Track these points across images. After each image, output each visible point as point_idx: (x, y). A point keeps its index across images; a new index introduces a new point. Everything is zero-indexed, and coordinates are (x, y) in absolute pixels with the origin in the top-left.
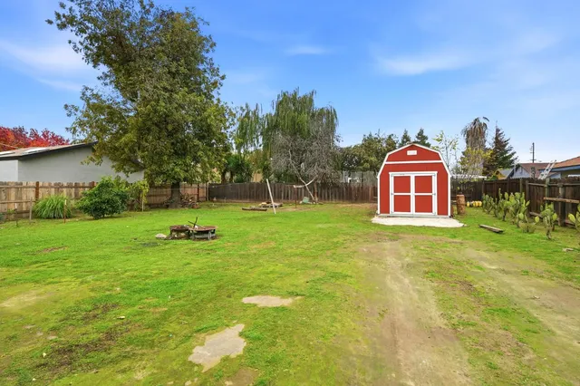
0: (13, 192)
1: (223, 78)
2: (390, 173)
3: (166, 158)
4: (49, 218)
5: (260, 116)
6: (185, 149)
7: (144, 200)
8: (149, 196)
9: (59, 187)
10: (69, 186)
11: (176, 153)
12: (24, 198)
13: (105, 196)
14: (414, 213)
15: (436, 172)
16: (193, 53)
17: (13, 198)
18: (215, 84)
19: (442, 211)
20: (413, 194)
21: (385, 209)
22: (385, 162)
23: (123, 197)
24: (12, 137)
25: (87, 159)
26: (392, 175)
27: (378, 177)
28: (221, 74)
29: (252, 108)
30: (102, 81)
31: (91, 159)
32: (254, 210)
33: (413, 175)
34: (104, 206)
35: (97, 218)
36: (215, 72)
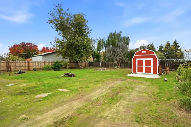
0: (39, 64)
1: (91, 30)
2: (136, 59)
3: (74, 55)
4: (46, 70)
5: (104, 41)
6: (79, 52)
7: (68, 66)
8: (69, 65)
9: (49, 62)
10: (51, 62)
11: (77, 53)
12: (42, 65)
13: (57, 65)
14: (145, 73)
15: (153, 59)
16: (81, 25)
17: (39, 65)
18: (88, 33)
19: (155, 72)
20: (144, 66)
21: (134, 71)
22: (134, 55)
23: (62, 66)
24: (46, 50)
25: (56, 56)
26: (137, 60)
27: (132, 60)
28: (90, 30)
29: (101, 38)
30: (59, 35)
31: (57, 55)
32: (97, 70)
33: (144, 60)
34: (56, 68)
35: (55, 70)
36: (88, 29)
